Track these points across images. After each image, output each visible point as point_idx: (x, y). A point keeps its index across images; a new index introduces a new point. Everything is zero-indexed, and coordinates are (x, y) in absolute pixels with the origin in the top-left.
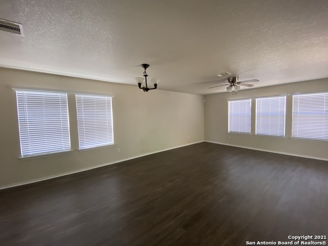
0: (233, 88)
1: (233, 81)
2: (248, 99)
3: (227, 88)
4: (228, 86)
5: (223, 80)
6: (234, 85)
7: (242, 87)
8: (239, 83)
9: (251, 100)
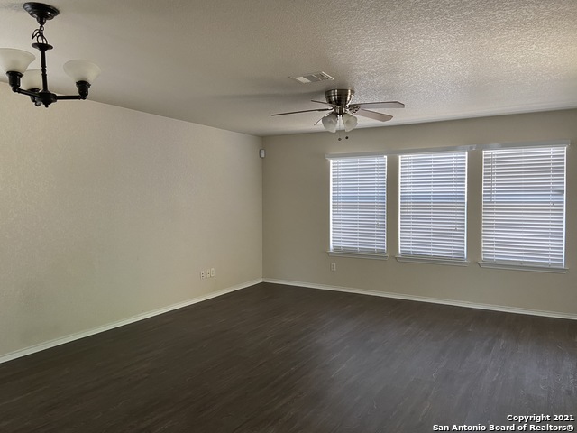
0: (340, 123)
1: (339, 100)
2: (380, 154)
3: (324, 119)
4: (326, 114)
5: (312, 96)
6: (341, 113)
7: (363, 121)
8: (355, 107)
9: (386, 157)
